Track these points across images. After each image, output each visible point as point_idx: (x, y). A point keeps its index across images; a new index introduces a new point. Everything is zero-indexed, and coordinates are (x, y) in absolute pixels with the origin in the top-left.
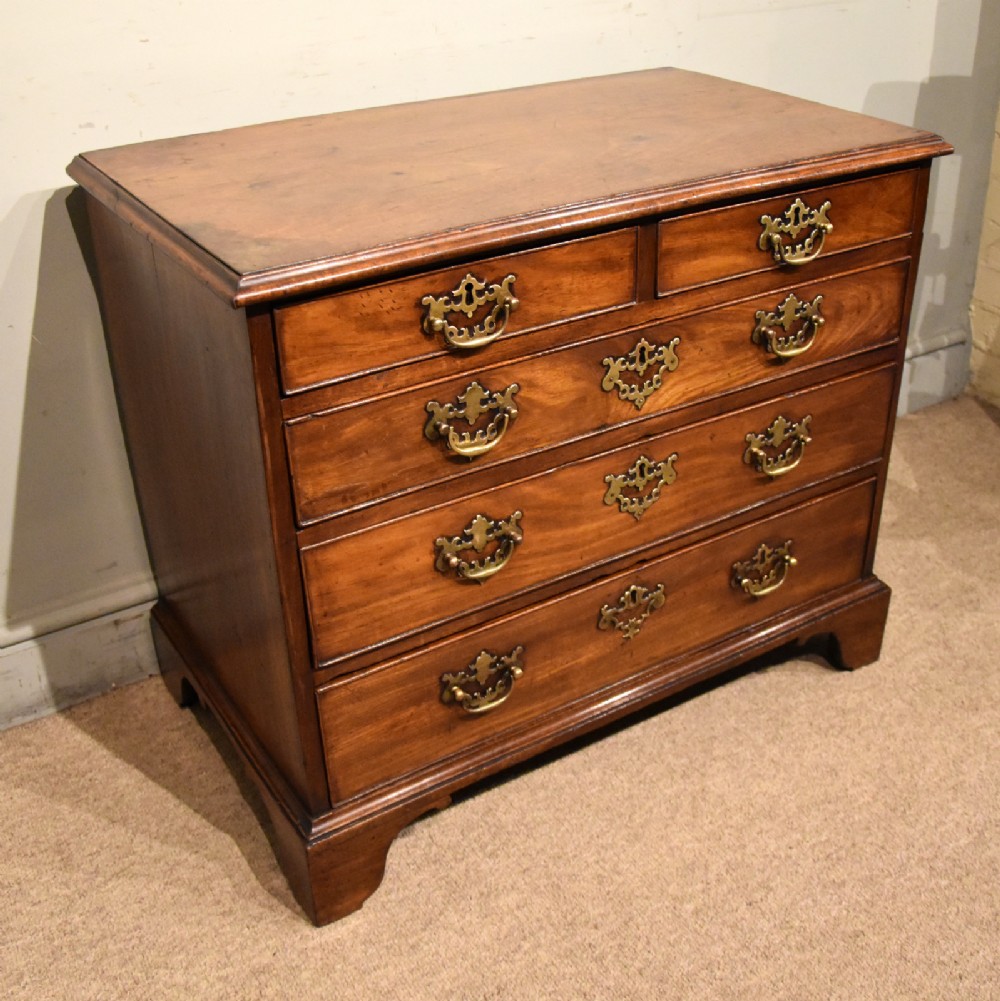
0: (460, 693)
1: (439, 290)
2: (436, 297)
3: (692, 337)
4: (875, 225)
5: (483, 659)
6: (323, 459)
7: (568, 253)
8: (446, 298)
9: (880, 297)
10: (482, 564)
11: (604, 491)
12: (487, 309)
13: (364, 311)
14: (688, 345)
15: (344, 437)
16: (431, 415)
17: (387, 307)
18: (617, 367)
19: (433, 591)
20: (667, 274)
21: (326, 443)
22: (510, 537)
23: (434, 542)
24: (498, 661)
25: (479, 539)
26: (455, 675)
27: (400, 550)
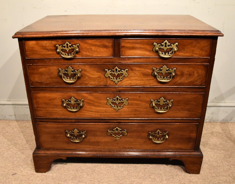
0: (68, 135)
1: (60, 44)
2: (59, 45)
3: (132, 70)
4: (195, 52)
5: (76, 130)
6: (35, 74)
7: (93, 41)
8: (62, 46)
9: (198, 73)
10: (74, 108)
11: (107, 101)
12: (72, 50)
13: (43, 45)
14: (131, 72)
15: (39, 71)
16: (59, 71)
17: (48, 45)
18: (109, 72)
19: (62, 111)
20: (123, 52)
23: (62, 100)
24: (80, 132)
25: (72, 102)
26: (69, 131)
27: (54, 99)
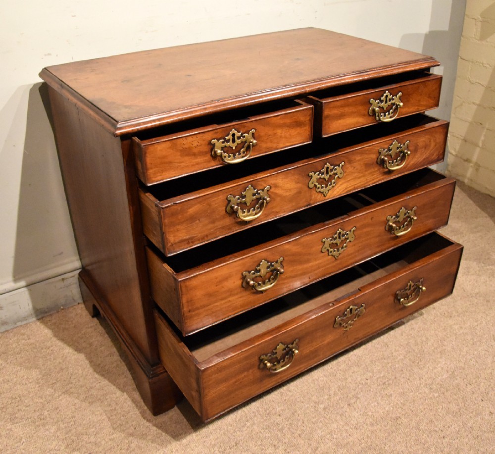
0: (269, 365)
1: (219, 136)
2: (218, 140)
3: (350, 162)
4: (422, 103)
5: (281, 347)
6: (179, 224)
7: (280, 119)
8: (222, 140)
9: (435, 141)
10: (264, 283)
11: (321, 246)
12: (242, 145)
13: (184, 147)
14: (348, 166)
15: (188, 213)
16: (229, 201)
17: (195, 145)
18: (315, 176)
20: (327, 127)
21: (180, 216)
22: (278, 270)
23: (242, 274)
24: (287, 347)
25: (263, 271)
26: (266, 355)
27: (226, 279)
